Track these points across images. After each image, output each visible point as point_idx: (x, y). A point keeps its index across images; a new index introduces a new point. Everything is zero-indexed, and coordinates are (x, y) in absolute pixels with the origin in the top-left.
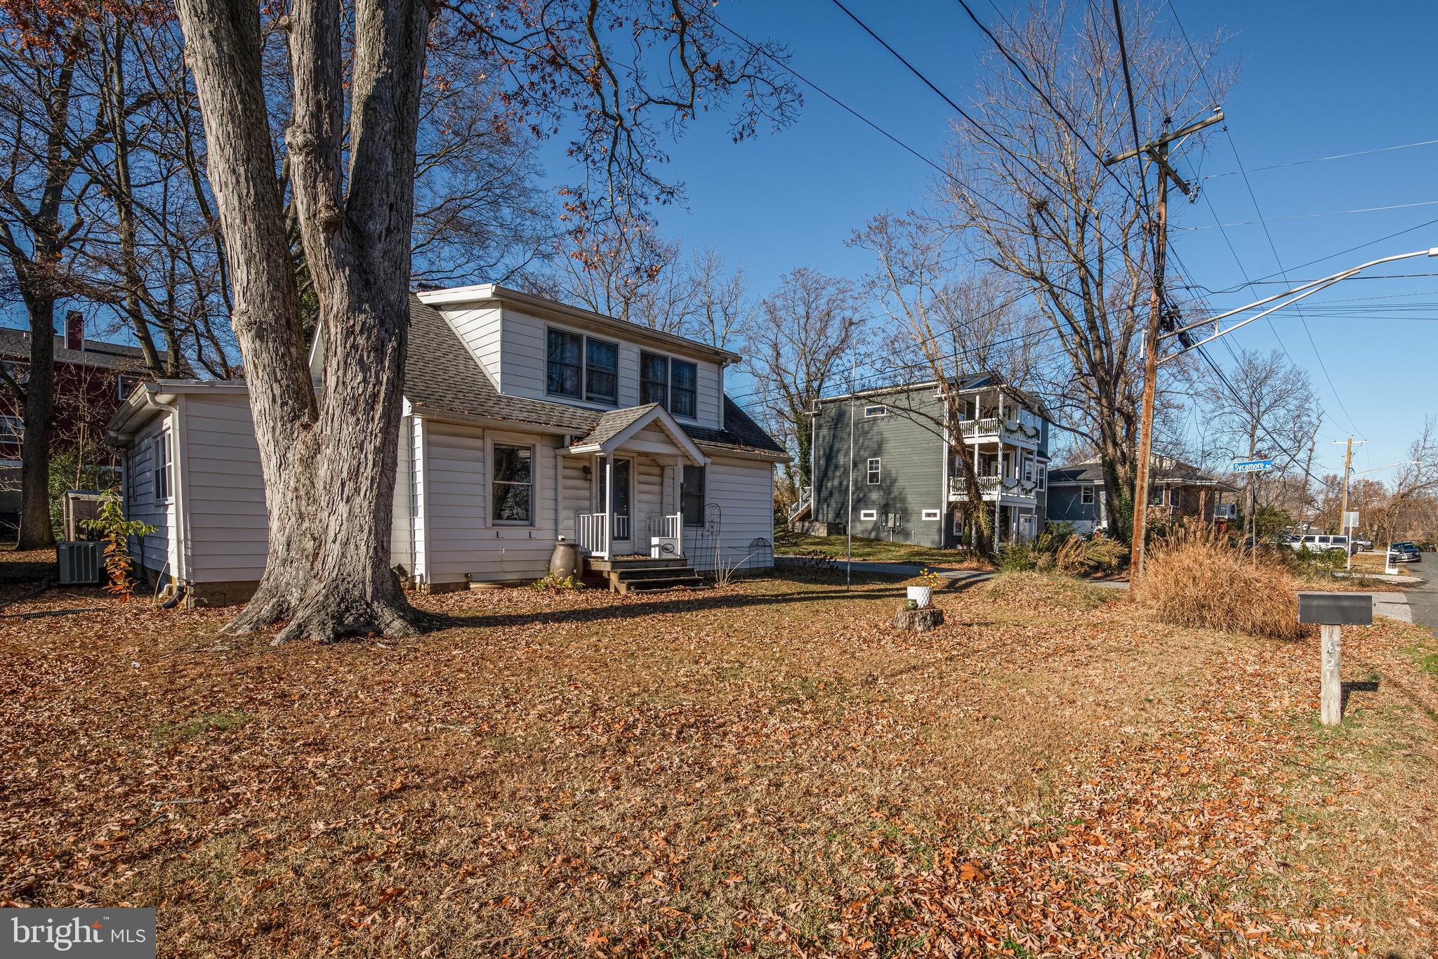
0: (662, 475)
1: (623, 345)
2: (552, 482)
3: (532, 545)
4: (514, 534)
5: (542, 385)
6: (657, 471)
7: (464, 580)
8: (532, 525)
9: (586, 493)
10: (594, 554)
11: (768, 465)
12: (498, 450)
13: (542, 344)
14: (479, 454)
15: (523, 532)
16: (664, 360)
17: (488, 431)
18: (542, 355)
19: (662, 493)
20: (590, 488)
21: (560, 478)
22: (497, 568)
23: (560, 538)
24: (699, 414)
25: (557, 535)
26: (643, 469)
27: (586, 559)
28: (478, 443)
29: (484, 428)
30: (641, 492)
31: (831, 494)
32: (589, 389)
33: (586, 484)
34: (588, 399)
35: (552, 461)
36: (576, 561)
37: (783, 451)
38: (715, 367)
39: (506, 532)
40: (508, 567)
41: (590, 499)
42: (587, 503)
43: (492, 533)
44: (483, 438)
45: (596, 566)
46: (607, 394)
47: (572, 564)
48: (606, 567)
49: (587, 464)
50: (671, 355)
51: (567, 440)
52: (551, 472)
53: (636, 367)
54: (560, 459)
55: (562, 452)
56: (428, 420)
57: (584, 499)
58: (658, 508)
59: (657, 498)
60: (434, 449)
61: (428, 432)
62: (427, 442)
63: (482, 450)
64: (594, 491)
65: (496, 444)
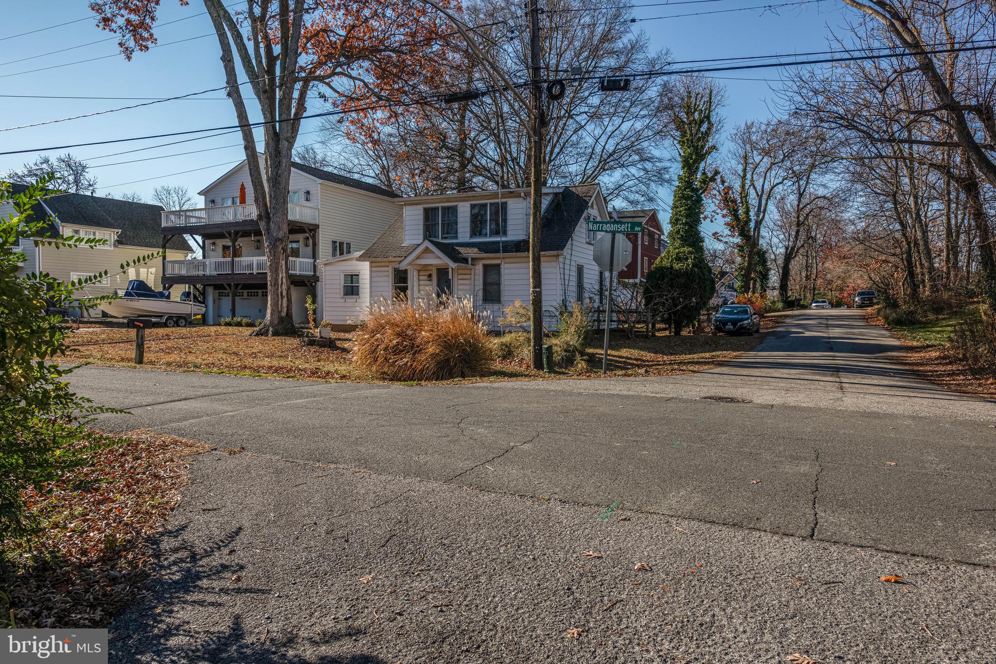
1: (460, 205)
9: (430, 287)
14: (387, 273)
16: (485, 206)
18: (421, 222)
20: (432, 285)
24: (509, 233)
26: (461, 272)
28: (387, 269)
33: (430, 283)
34: (443, 238)
38: (520, 200)
44: (389, 266)
46: (454, 233)
49: (431, 273)
50: (490, 201)
53: (468, 214)
54: (417, 272)
60: (373, 274)
61: (371, 267)
62: (371, 271)
63: (388, 271)
64: (434, 286)
65: (394, 268)
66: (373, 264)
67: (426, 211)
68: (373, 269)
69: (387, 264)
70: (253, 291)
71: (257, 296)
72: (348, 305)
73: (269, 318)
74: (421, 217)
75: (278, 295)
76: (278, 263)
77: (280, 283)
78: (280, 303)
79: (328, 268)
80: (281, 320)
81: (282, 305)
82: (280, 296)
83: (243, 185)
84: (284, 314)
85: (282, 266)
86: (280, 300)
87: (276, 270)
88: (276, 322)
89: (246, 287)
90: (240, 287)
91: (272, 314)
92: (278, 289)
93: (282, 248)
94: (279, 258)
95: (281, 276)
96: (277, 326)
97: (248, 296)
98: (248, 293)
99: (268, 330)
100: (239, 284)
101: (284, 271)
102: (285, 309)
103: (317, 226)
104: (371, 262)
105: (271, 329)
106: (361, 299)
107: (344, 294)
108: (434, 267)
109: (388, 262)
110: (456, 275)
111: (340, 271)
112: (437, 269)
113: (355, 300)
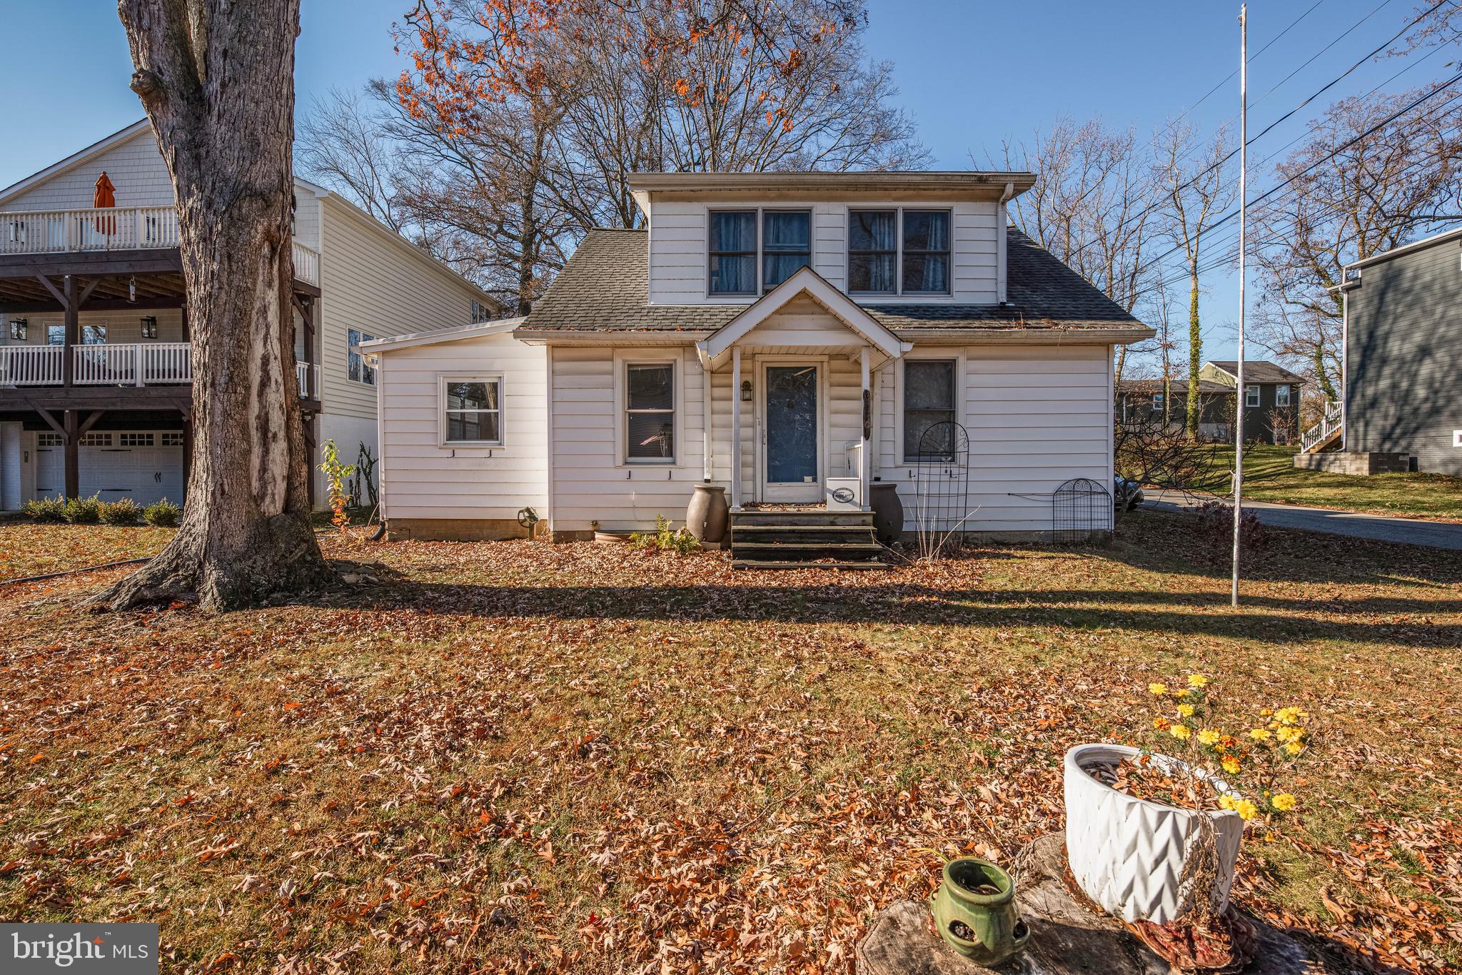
1: (820, 208)
2: (698, 405)
3: (671, 488)
4: (651, 473)
5: (703, 286)
7: (591, 528)
8: (673, 462)
9: (747, 418)
11: (1102, 350)
12: (633, 371)
13: (701, 233)
14: (606, 378)
15: (662, 472)
16: (890, 215)
17: (618, 351)
20: (753, 412)
21: (708, 399)
22: (628, 515)
24: (956, 285)
25: (701, 475)
26: (838, 378)
28: (606, 366)
29: (615, 347)
31: (1374, 403)
32: (764, 280)
33: (745, 406)
35: (699, 379)
37: (1128, 317)
38: (988, 207)
39: (641, 471)
40: (641, 515)
41: (752, 426)
42: (747, 431)
43: (623, 473)
44: (612, 359)
49: (749, 379)
50: (903, 205)
52: (697, 394)
53: (842, 234)
54: (707, 375)
56: (554, 347)
57: (746, 426)
60: (560, 380)
61: (553, 360)
62: (553, 373)
63: (612, 373)
64: (759, 415)
65: (629, 366)
66: (560, 353)
67: (717, 218)
68: (560, 366)
69: (607, 352)
70: (137, 432)
71: (151, 443)
72: (463, 465)
73: (201, 528)
74: (703, 234)
75: (244, 428)
76: (246, 293)
77: (256, 377)
78: (255, 461)
79: (391, 363)
80: (264, 530)
81: (264, 469)
82: (255, 436)
83: (105, 179)
84: (273, 506)
85: (264, 310)
86: (257, 451)
87: (235, 323)
88: (239, 540)
89: (110, 420)
90: (92, 420)
91: (216, 511)
92: (245, 404)
93: (268, 236)
94: (253, 273)
95: (259, 350)
96: (241, 557)
97: (124, 443)
98: (123, 436)
99: (194, 582)
100: (89, 413)
101: (274, 331)
102: (281, 487)
103: (317, 292)
104: (553, 347)
105: (212, 575)
106: (508, 450)
107: (450, 437)
108: (758, 365)
109: (607, 347)
110: (826, 386)
111: (436, 373)
112: (768, 369)
113: (486, 453)
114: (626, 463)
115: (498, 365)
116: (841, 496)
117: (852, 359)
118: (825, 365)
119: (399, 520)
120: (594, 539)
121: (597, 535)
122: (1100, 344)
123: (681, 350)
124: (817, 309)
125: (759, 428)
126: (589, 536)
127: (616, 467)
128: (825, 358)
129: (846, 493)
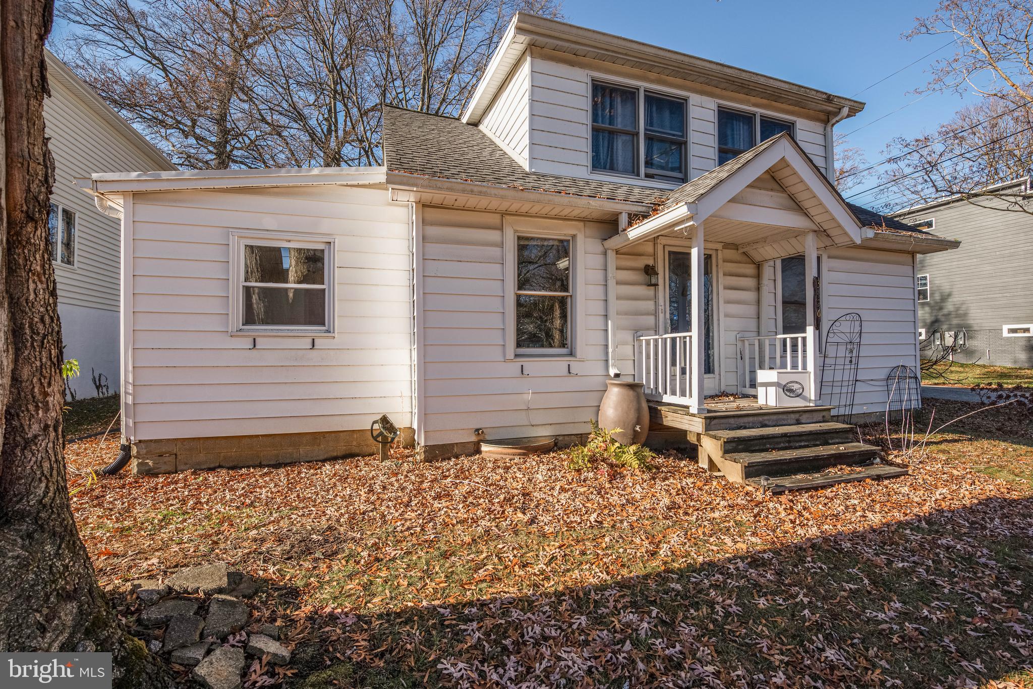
0: (758, 276)
1: (694, 99)
2: (601, 289)
3: (572, 384)
4: (546, 367)
5: (586, 159)
6: (750, 269)
7: (474, 438)
8: (571, 354)
9: (650, 305)
10: (667, 398)
11: (908, 258)
12: (523, 244)
13: (586, 103)
14: (495, 251)
15: (558, 366)
16: (749, 118)
17: (508, 218)
18: (586, 118)
19: (758, 302)
20: (656, 297)
21: (611, 283)
22: (521, 419)
23: (612, 372)
25: (607, 368)
26: (731, 267)
27: (654, 408)
28: (494, 236)
29: (504, 214)
30: (728, 302)
32: (649, 164)
33: (650, 292)
34: (648, 176)
35: (599, 259)
36: (639, 410)
38: (818, 127)
39: (534, 366)
40: (537, 418)
41: (656, 314)
42: (651, 320)
43: (514, 368)
44: (501, 228)
45: (671, 420)
46: (673, 169)
47: (632, 416)
48: (694, 426)
49: (651, 262)
50: (760, 111)
51: (623, 220)
52: (599, 276)
53: (712, 128)
54: (611, 255)
55: (615, 242)
57: (648, 314)
58: (752, 324)
59: (751, 310)
60: (434, 249)
61: (424, 222)
62: (423, 240)
63: (501, 245)
64: (661, 302)
65: (519, 238)
66: (432, 214)
67: (600, 90)
68: (432, 231)
69: (495, 219)
72: (271, 359)
74: (586, 105)
79: (147, 211)
104: (424, 206)
106: (339, 339)
107: (249, 318)
108: (660, 248)
109: (495, 212)
110: (721, 275)
111: (228, 230)
112: (670, 252)
113: (307, 343)
114: (516, 356)
115: (325, 226)
116: (791, 391)
117: (741, 251)
118: (720, 252)
119: (156, 441)
120: (478, 451)
121: (485, 448)
122: (909, 252)
123: (582, 224)
124: (776, 187)
125: (661, 316)
126: (471, 448)
127: (506, 361)
128: (719, 246)
129: (795, 387)
